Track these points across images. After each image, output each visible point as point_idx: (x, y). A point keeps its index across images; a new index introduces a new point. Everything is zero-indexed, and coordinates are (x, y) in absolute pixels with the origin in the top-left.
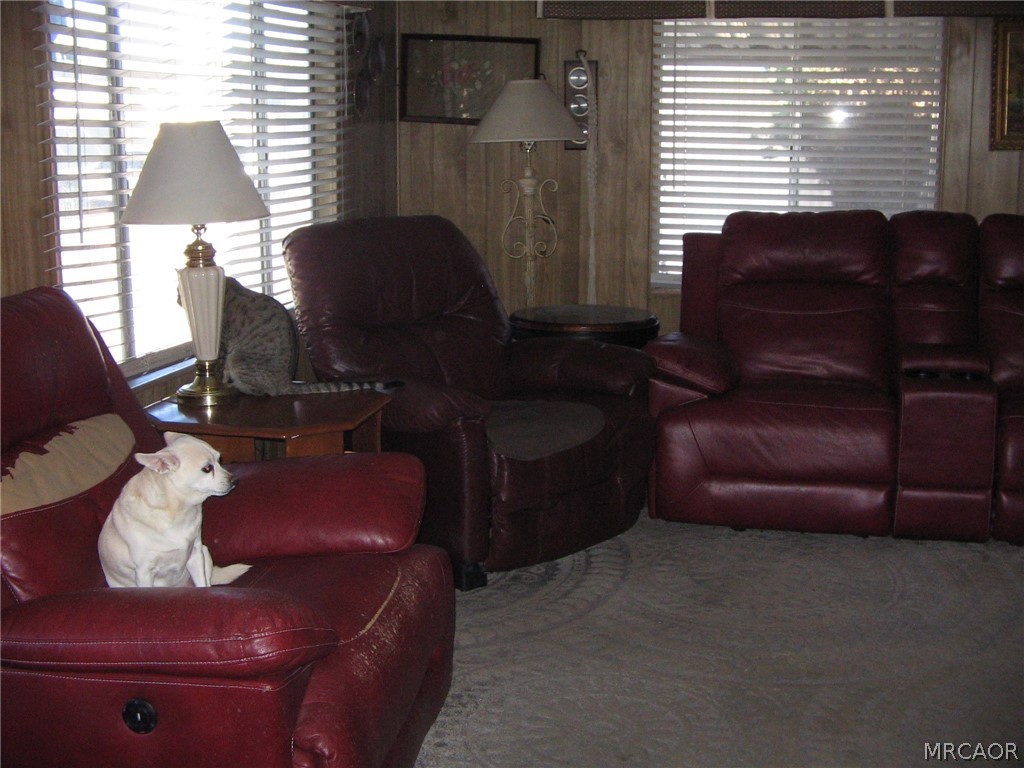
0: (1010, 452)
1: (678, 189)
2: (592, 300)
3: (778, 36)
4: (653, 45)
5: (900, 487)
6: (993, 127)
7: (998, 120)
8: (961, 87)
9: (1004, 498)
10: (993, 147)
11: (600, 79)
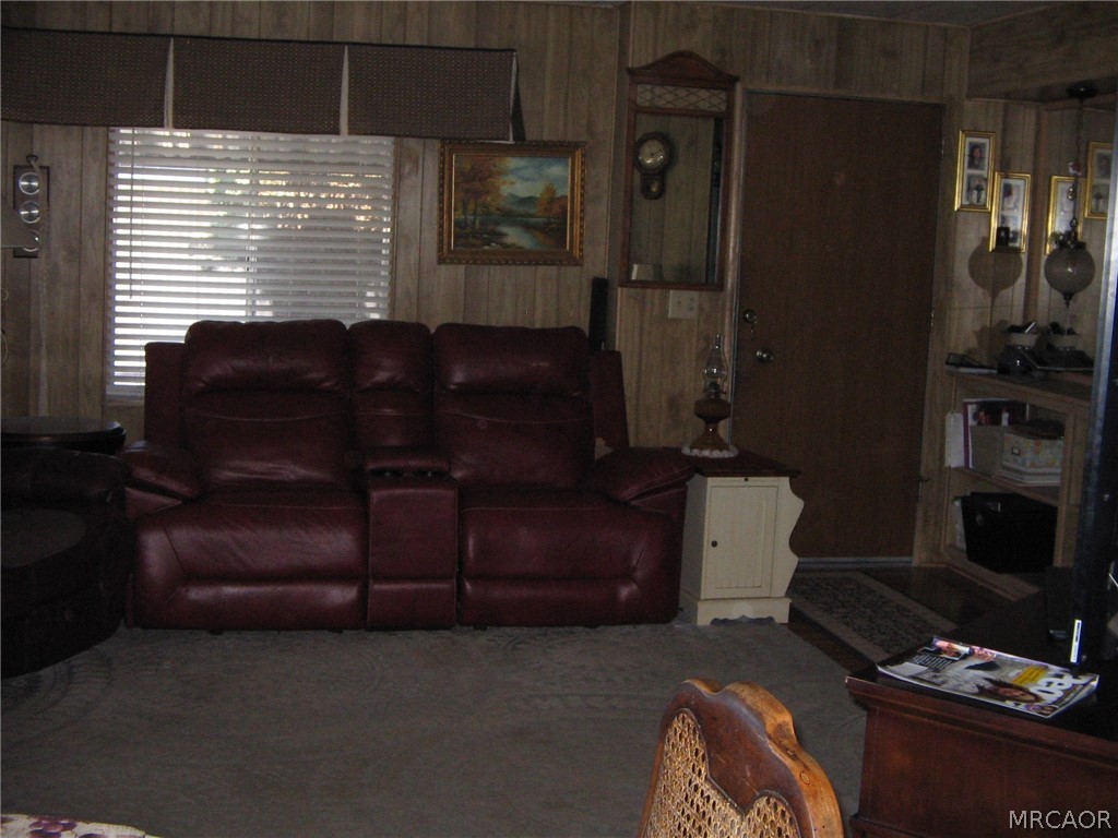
0: (471, 543)
1: (135, 298)
2: (44, 412)
3: (221, 147)
4: (108, 153)
5: (371, 581)
6: (441, 242)
7: (445, 235)
8: (411, 204)
9: (468, 586)
10: (441, 261)
11: (52, 186)
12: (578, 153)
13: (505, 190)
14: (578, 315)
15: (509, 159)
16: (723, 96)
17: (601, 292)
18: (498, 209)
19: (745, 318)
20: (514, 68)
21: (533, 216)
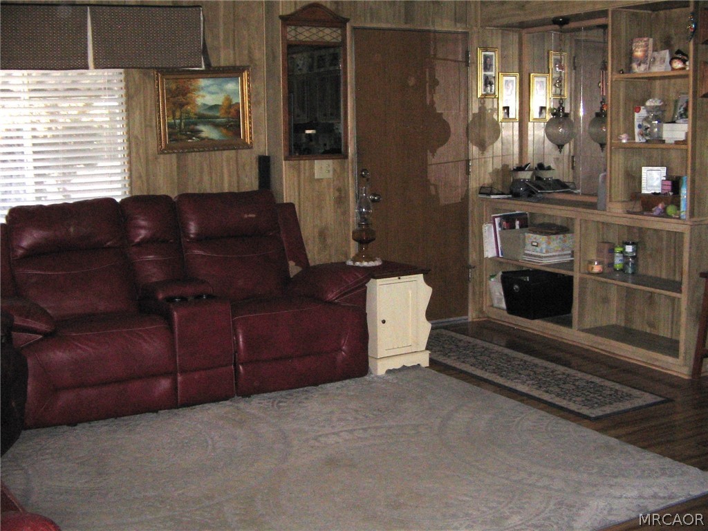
7: (163, 134)
12: (245, 74)
13: (200, 101)
15: (201, 80)
16: (339, 31)
17: (265, 164)
18: (195, 114)
19: (362, 175)
21: (218, 117)
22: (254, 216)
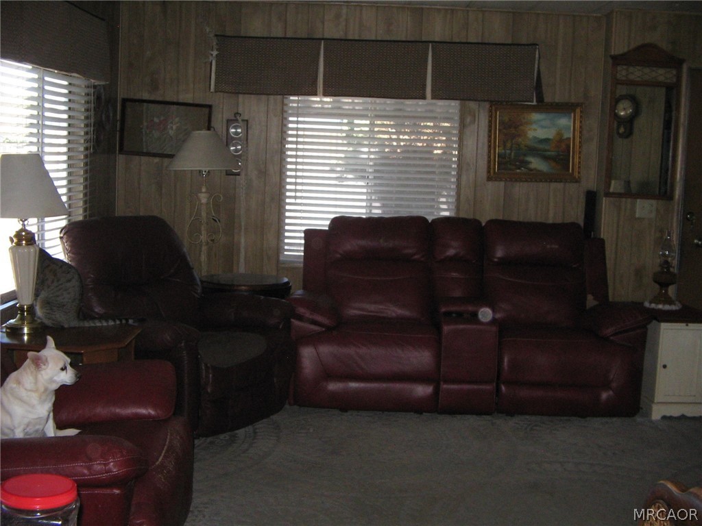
0: (506, 360)
1: (298, 201)
2: (242, 270)
3: (351, 107)
4: (283, 111)
5: (442, 383)
6: (489, 167)
7: (492, 163)
8: (470, 143)
9: (503, 388)
10: (489, 179)
11: (250, 132)
12: (578, 111)
13: (531, 134)
14: (576, 214)
15: (534, 114)
16: (674, 72)
17: (591, 199)
18: (525, 146)
19: (687, 218)
20: (537, 56)
21: (548, 151)
22: (557, 247)
